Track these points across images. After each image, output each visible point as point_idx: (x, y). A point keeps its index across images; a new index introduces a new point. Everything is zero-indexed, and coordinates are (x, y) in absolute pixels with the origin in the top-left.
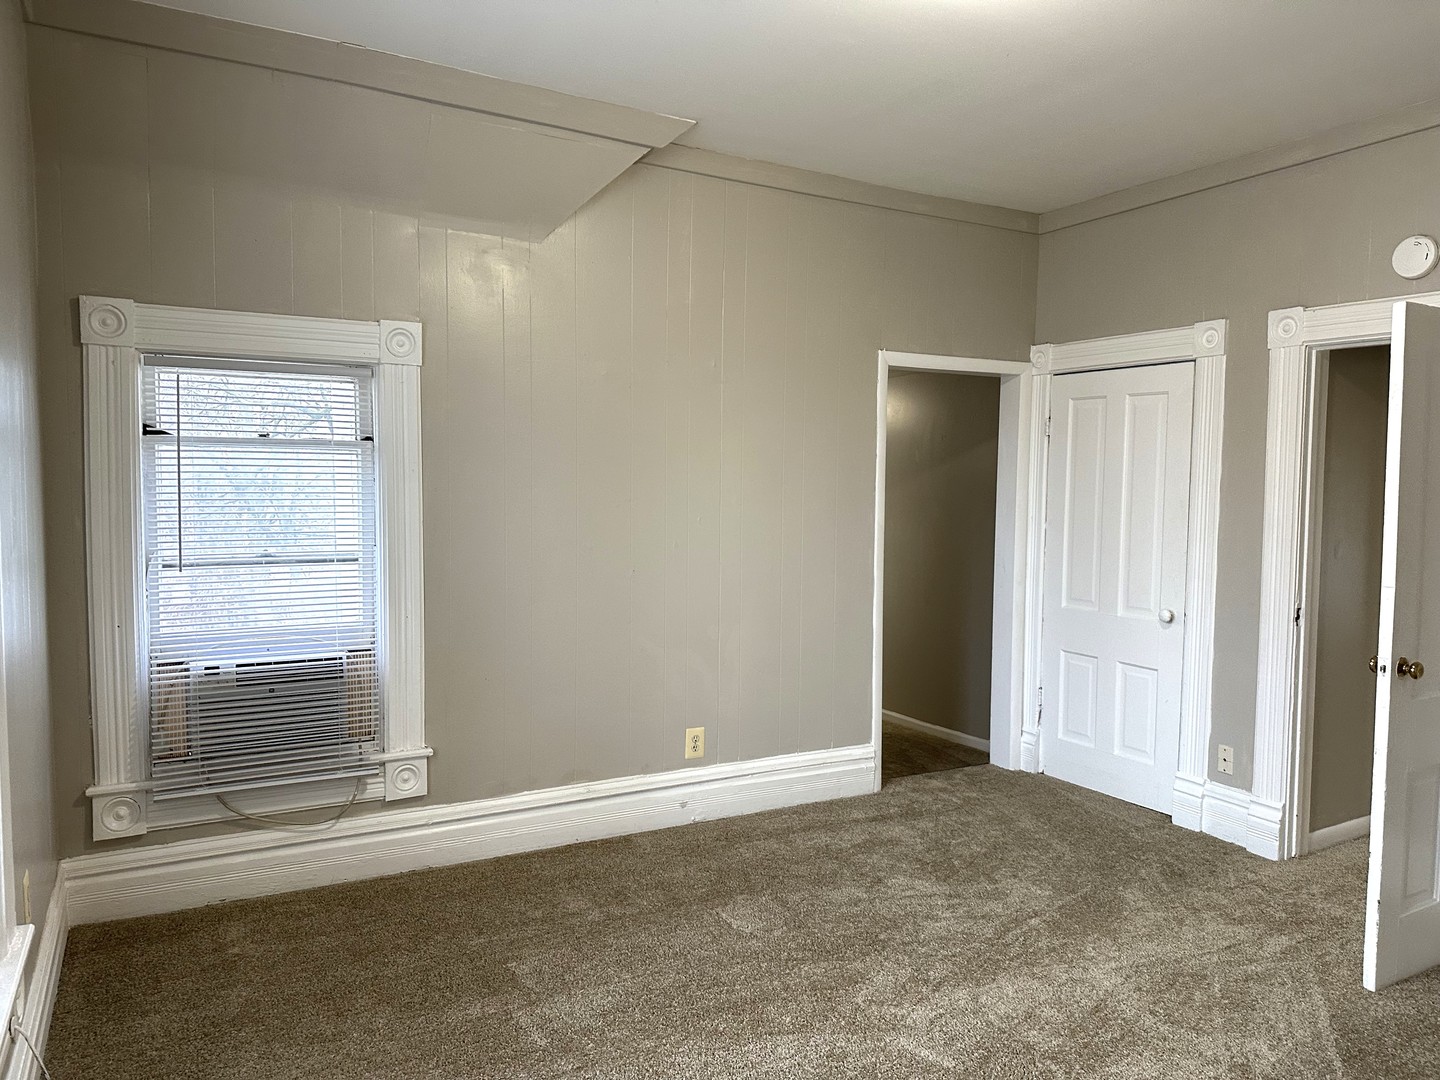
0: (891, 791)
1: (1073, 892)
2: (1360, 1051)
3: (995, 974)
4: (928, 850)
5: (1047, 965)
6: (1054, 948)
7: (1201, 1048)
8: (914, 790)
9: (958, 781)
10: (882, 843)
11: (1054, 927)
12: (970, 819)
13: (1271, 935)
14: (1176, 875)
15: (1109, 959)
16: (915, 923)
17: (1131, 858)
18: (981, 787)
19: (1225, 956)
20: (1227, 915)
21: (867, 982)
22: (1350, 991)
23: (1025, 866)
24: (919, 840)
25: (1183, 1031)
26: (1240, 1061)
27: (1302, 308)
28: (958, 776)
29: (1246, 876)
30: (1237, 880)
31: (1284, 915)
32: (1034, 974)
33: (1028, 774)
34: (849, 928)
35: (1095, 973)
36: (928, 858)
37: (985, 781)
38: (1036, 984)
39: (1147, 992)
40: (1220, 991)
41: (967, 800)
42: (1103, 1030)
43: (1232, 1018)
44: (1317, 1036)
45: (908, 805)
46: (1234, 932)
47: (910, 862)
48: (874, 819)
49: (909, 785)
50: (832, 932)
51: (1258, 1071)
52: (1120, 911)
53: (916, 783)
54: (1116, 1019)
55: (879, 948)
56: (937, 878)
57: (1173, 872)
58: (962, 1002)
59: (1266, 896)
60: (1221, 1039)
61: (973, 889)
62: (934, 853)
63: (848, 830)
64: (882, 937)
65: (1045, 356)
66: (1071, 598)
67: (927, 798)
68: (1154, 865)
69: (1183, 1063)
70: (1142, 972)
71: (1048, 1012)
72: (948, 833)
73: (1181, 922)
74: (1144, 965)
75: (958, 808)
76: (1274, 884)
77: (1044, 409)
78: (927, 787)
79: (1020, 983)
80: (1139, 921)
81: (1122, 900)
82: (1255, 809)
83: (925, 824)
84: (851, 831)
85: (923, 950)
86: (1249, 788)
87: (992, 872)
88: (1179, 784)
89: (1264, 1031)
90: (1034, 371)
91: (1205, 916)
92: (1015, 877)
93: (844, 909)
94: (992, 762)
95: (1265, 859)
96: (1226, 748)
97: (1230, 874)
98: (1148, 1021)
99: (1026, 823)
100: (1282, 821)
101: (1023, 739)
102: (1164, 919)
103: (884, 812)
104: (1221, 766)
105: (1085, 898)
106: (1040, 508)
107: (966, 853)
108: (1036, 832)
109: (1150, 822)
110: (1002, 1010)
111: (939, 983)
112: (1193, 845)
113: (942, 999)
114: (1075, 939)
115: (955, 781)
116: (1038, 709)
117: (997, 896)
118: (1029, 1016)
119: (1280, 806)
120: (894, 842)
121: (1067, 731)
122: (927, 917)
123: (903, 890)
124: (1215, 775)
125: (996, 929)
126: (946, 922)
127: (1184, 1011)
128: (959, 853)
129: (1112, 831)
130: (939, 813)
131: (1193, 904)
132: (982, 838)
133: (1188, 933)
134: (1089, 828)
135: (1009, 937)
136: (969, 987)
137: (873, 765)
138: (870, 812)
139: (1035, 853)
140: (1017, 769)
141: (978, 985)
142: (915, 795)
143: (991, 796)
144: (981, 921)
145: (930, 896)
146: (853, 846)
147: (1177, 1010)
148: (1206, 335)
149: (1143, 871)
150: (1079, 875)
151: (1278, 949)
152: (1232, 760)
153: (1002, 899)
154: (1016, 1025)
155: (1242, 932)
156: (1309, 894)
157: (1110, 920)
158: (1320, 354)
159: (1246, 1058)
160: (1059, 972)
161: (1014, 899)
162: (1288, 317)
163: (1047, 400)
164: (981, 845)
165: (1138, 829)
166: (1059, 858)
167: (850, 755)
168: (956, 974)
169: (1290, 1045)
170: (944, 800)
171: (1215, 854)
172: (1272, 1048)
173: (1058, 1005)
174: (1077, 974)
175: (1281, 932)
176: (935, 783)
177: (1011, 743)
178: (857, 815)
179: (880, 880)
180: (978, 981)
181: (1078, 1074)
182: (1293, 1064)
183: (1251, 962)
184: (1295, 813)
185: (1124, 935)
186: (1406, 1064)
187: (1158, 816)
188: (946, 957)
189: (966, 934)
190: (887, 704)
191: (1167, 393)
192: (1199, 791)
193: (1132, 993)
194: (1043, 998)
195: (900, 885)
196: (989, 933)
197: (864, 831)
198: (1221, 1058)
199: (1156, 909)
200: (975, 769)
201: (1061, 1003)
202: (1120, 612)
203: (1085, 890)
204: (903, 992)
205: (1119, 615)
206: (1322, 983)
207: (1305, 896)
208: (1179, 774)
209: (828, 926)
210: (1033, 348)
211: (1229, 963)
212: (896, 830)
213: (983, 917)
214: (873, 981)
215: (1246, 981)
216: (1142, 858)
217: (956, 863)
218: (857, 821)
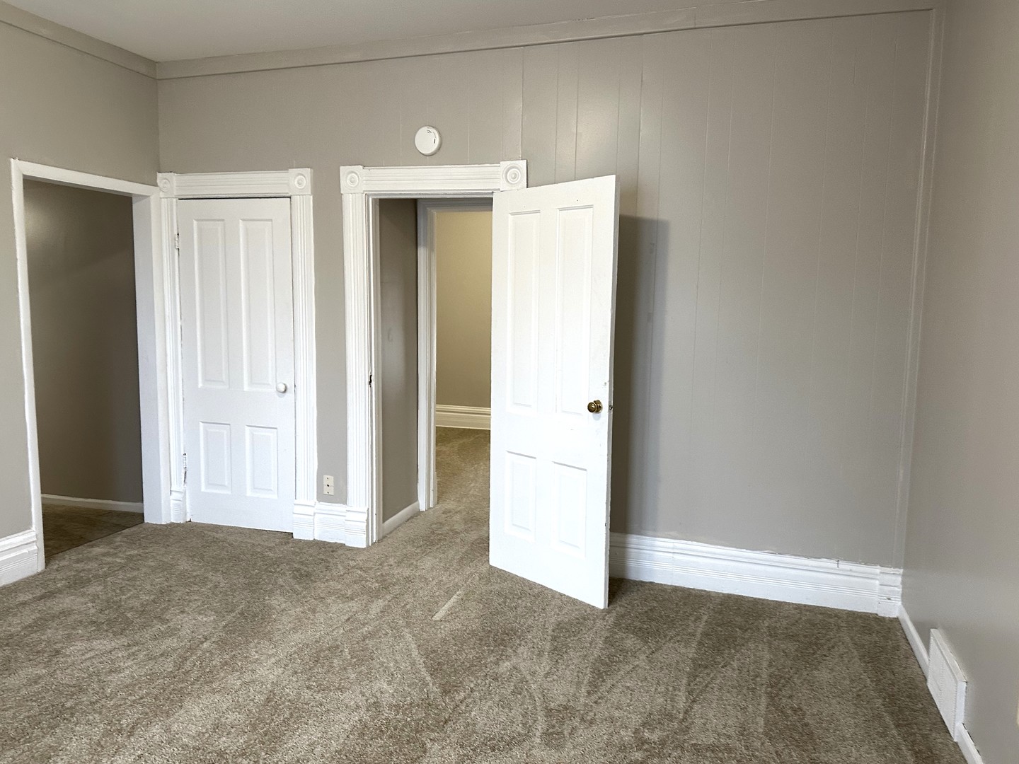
0: (55, 567)
1: (232, 611)
2: (439, 664)
3: (181, 701)
4: (101, 611)
5: (224, 678)
6: (226, 662)
7: (346, 701)
8: (78, 561)
9: (119, 543)
10: (54, 617)
11: (222, 644)
12: (135, 573)
13: (373, 602)
14: (304, 577)
15: (270, 657)
16: (99, 680)
17: (270, 572)
18: (140, 545)
19: (348, 627)
20: (343, 596)
21: (61, 753)
22: (424, 625)
23: (190, 601)
24: (90, 605)
25: (332, 693)
26: (372, 701)
27: (361, 167)
28: (118, 539)
29: (349, 564)
30: (345, 568)
31: (377, 585)
32: (213, 689)
33: (178, 525)
34: (32, 708)
35: (261, 671)
36: (102, 618)
37: (143, 538)
38: (217, 697)
39: (302, 672)
40: (349, 654)
41: (130, 558)
42: (276, 715)
43: (361, 671)
44: (413, 664)
45: (75, 576)
46: (349, 607)
47: (86, 627)
48: (42, 597)
49: (73, 558)
50: (14, 717)
51: (385, 703)
52: (270, 616)
53: (79, 554)
54: (283, 703)
55: (67, 716)
56: (115, 634)
57: (301, 575)
58: (157, 738)
59: (364, 575)
60: (357, 689)
61: (147, 634)
62: (106, 612)
63: (16, 615)
64: (68, 705)
65: (170, 183)
66: (206, 380)
67: (93, 565)
68: (287, 573)
69: (337, 718)
70: (295, 659)
71: (231, 717)
72: (118, 591)
73: (314, 611)
74: (295, 653)
75: (122, 567)
76: (367, 565)
77: (172, 226)
78: (90, 555)
79: (204, 701)
80: (285, 619)
81: (271, 607)
82: (350, 516)
83: (95, 589)
84: (19, 614)
85: (112, 703)
86: (345, 502)
87: (162, 614)
88: (297, 509)
89: (382, 673)
90: (162, 195)
91: (329, 601)
92: (183, 612)
93: (24, 692)
94: (146, 521)
95: (358, 549)
96: (328, 477)
97: (339, 565)
98: (307, 694)
99: (184, 565)
100: (367, 520)
101: (172, 497)
102: (302, 613)
103: (52, 587)
104: (326, 490)
105: (242, 614)
106: (175, 308)
107: (137, 604)
108: (193, 571)
109: (278, 541)
110: (193, 730)
111: (133, 728)
112: (311, 551)
113: (138, 742)
114: (241, 649)
115: (117, 544)
116: (183, 471)
117: (172, 633)
118: (216, 727)
119: (366, 511)
120: (66, 613)
121: (209, 484)
122: (111, 671)
123: (83, 655)
124: (322, 497)
125: (175, 662)
126: (130, 669)
127: (330, 678)
128: (131, 606)
129: (252, 555)
130: (106, 576)
131: (319, 594)
132: (149, 587)
133: (320, 618)
134: (235, 557)
135: (188, 665)
136: (160, 721)
137: (36, 548)
138: (37, 591)
139: (196, 588)
140: (169, 522)
141: (168, 717)
142: (80, 566)
143: (151, 549)
144: (161, 659)
145: (110, 652)
146: (25, 628)
147: (325, 678)
148: (296, 180)
149: (281, 580)
150: (234, 597)
151: (379, 610)
152: (333, 485)
153: (175, 635)
154: (208, 739)
155: (355, 605)
156: (388, 565)
157: (263, 625)
158: (374, 200)
159: (376, 697)
160: (234, 681)
161: (185, 631)
162: (353, 172)
163: (175, 221)
164: (149, 593)
165: (270, 549)
166: (216, 587)
167: (11, 544)
168: (147, 714)
169: (399, 676)
170: (109, 563)
171: (327, 552)
172: (389, 683)
173: (238, 707)
174: (247, 677)
175: (378, 597)
176: (97, 550)
177: (163, 502)
178: (22, 598)
179: (58, 652)
180: (168, 713)
181: (265, 759)
182: (404, 690)
183: (364, 625)
184: (375, 512)
185: (276, 634)
186: (463, 663)
187: (282, 536)
188: (134, 701)
189: (149, 675)
190: (44, 489)
191: (271, 220)
192: (310, 511)
193: (291, 677)
194: (225, 707)
195: (79, 651)
196: (169, 666)
197: (33, 611)
198: (360, 704)
199: (295, 607)
200: (132, 529)
201: (240, 706)
202: (246, 388)
203: (241, 607)
204: (99, 749)
205: (245, 390)
206: (408, 625)
207: (386, 568)
208: (296, 502)
209: (9, 714)
210: (159, 175)
211: (350, 630)
212: (66, 602)
213: (162, 655)
214: (66, 750)
215: (364, 640)
216: (278, 570)
217: (129, 615)
218: (24, 604)
